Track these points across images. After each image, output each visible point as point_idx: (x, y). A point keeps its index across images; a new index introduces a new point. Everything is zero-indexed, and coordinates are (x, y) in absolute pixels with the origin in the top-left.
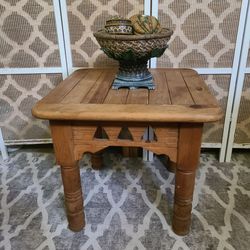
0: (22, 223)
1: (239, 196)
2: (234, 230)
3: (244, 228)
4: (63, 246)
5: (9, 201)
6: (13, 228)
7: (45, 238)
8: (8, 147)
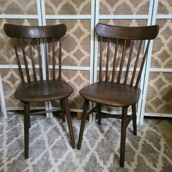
0: (15, 156)
1: (145, 145)
2: (139, 165)
3: (145, 164)
4: (37, 169)
5: (7, 143)
6: (9, 159)
7: (27, 165)
8: (8, 111)
